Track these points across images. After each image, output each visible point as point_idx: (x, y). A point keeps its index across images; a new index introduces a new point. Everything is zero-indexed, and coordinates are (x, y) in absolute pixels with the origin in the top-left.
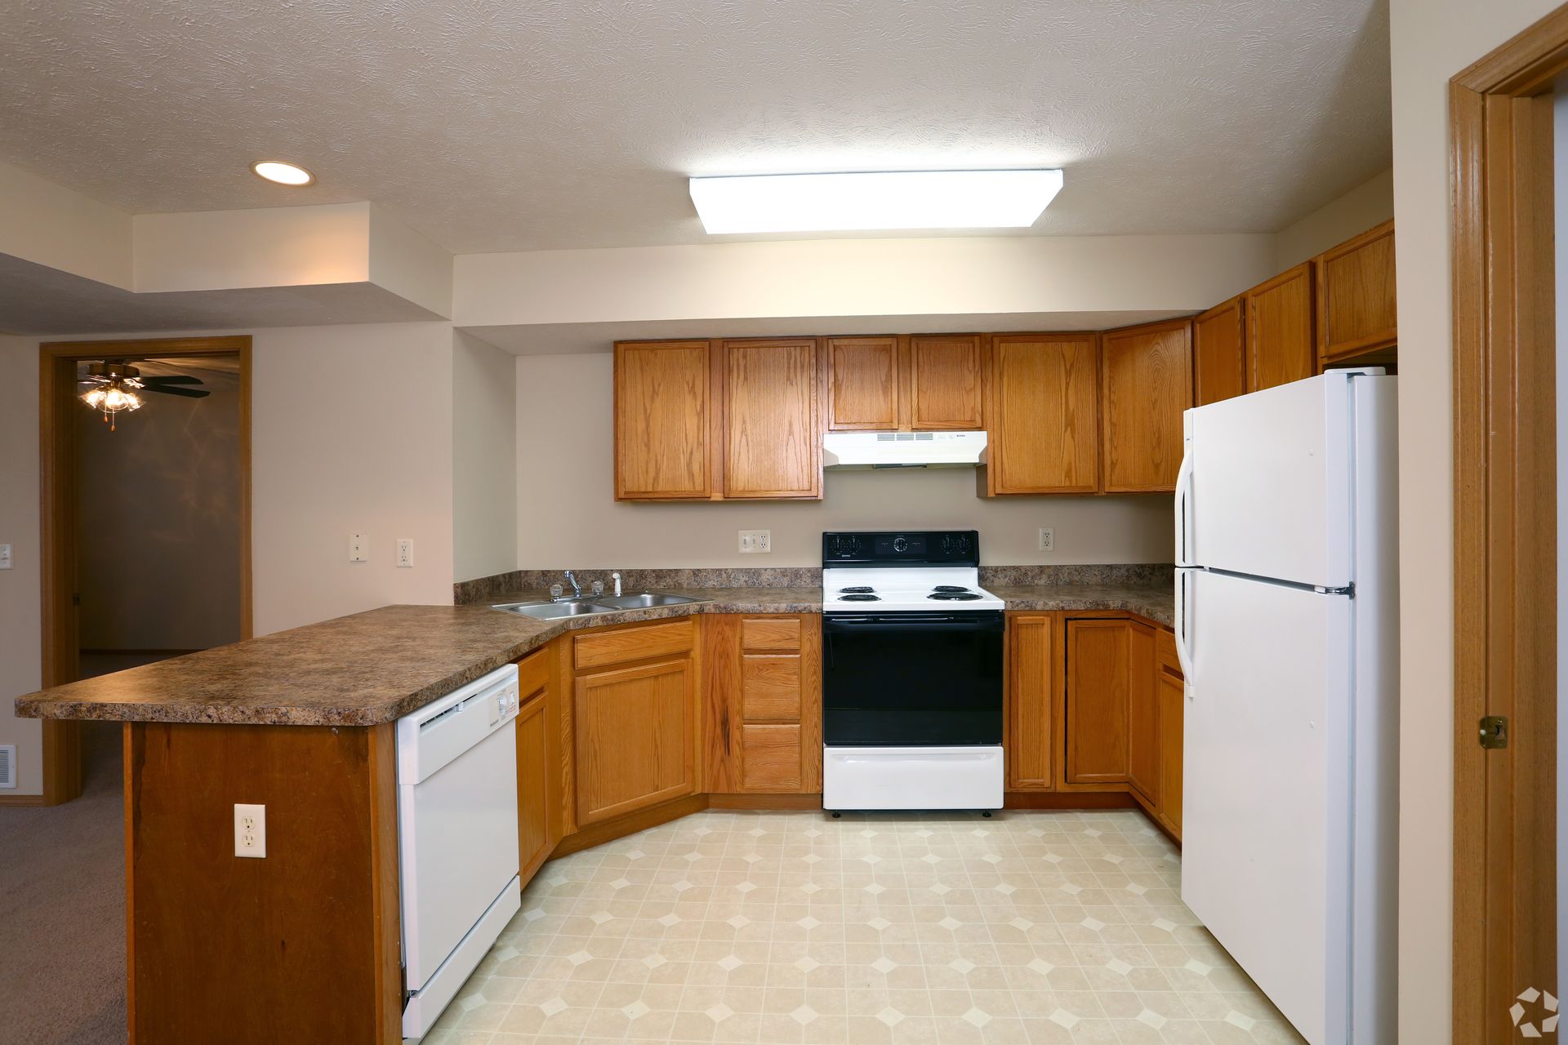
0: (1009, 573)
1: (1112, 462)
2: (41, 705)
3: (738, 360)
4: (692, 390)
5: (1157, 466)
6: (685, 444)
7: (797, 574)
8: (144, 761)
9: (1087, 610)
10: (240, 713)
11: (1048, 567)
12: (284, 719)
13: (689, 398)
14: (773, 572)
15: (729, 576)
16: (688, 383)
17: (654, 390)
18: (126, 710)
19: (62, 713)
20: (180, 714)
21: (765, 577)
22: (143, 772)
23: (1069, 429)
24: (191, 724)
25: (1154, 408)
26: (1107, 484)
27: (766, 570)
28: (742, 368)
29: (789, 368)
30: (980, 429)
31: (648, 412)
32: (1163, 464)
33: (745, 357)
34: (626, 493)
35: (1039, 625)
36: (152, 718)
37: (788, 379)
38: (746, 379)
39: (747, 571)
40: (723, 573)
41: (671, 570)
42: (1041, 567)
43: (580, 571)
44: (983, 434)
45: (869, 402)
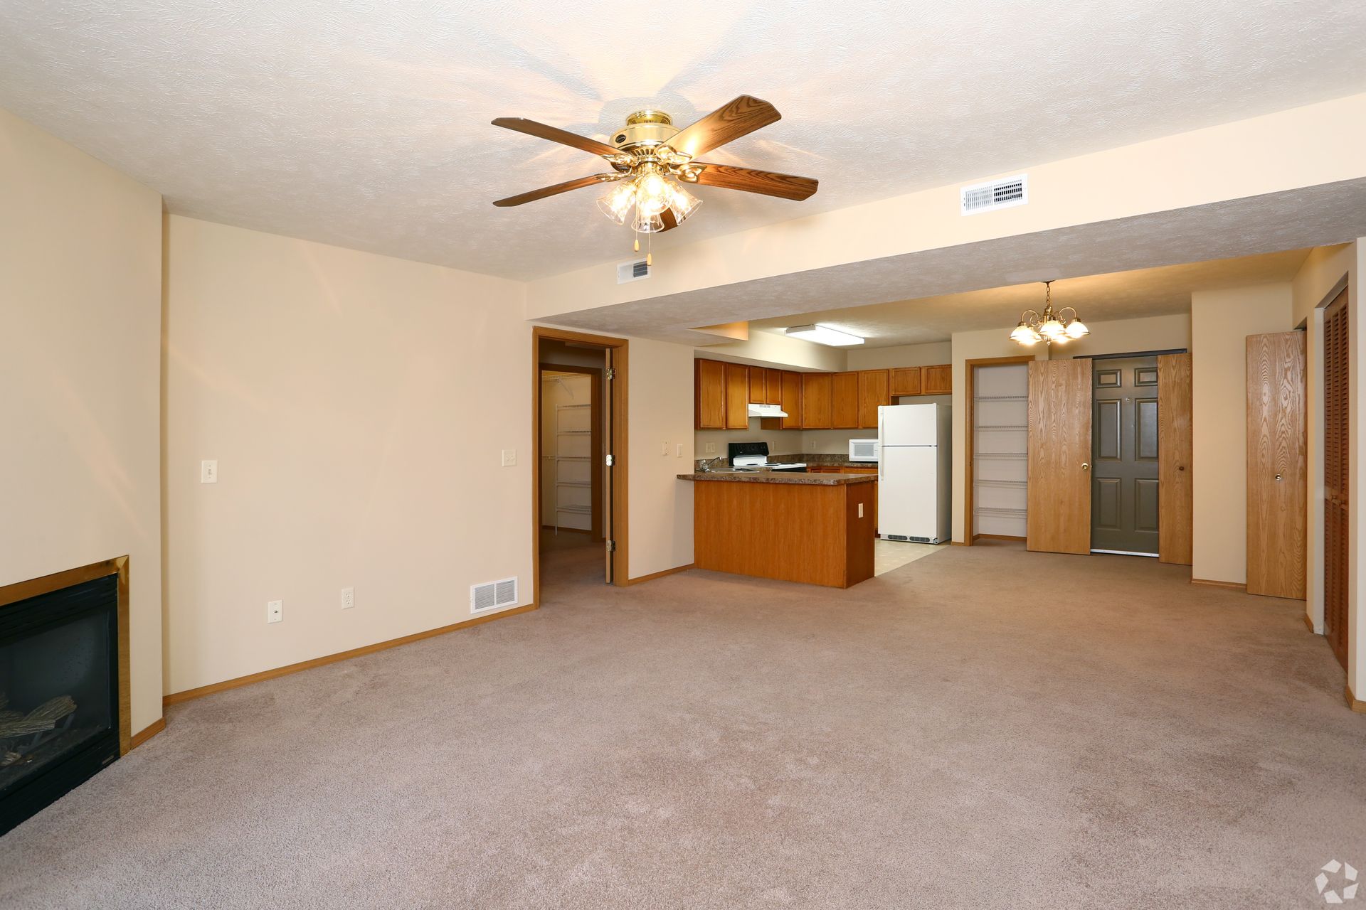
1: (804, 416)
3: (730, 372)
4: (720, 383)
6: (718, 406)
7: (723, 460)
13: (719, 386)
16: (718, 380)
17: (709, 381)
23: (796, 406)
25: (819, 401)
28: (731, 375)
29: (742, 376)
30: (779, 404)
31: (708, 390)
33: (732, 371)
34: (702, 426)
38: (732, 380)
44: (780, 406)
45: (758, 393)
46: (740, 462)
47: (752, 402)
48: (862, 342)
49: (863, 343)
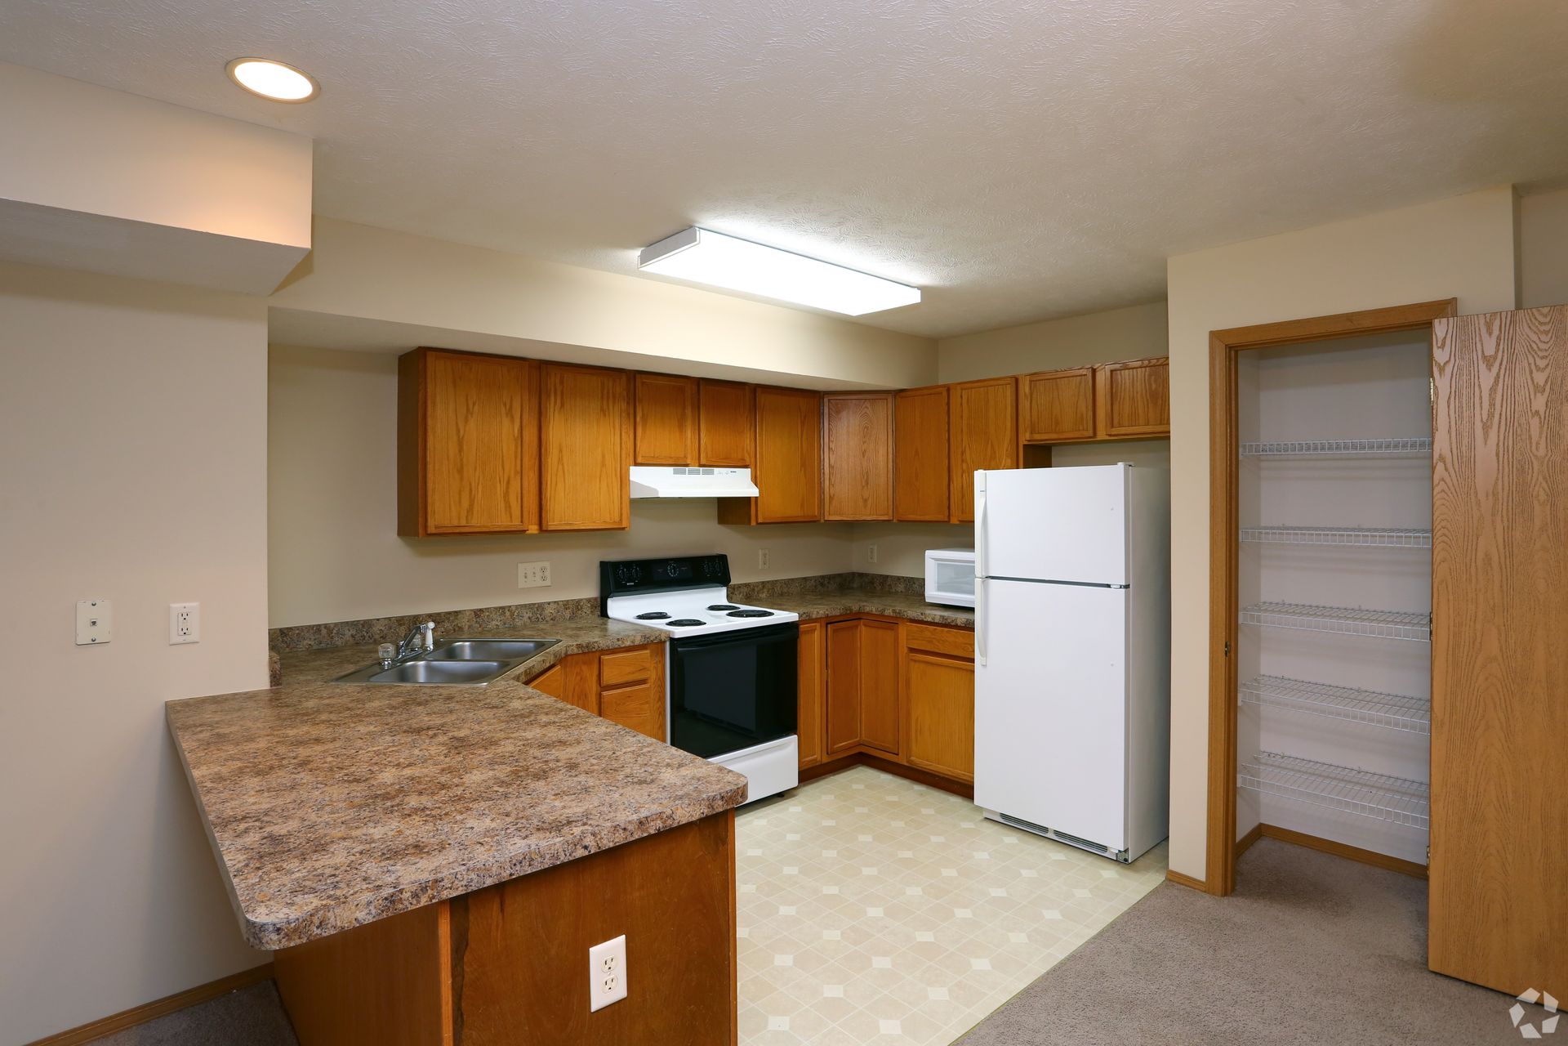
0: (742, 590)
1: (830, 497)
2: (330, 914)
3: (555, 385)
4: (510, 413)
5: (865, 501)
6: (501, 474)
7: (577, 605)
8: (467, 944)
9: (841, 615)
10: (621, 831)
11: (768, 582)
12: (669, 822)
13: (506, 422)
14: (556, 606)
15: (512, 614)
16: (505, 405)
17: (468, 410)
18: (473, 876)
19: (369, 913)
20: (548, 856)
21: (549, 610)
22: (465, 959)
23: (803, 469)
24: (563, 865)
25: (864, 457)
26: (826, 513)
27: (549, 603)
28: (559, 393)
29: (602, 397)
30: (746, 467)
31: (462, 432)
32: (870, 500)
33: (562, 382)
34: (436, 527)
35: (813, 630)
36: (511, 875)
37: (602, 410)
38: (562, 405)
39: (530, 606)
40: (507, 610)
41: (450, 613)
42: (763, 582)
43: (336, 625)
44: (748, 471)
45: (656, 437)
46: (625, 609)
47: (639, 460)
48: (915, 297)
49: (918, 300)
